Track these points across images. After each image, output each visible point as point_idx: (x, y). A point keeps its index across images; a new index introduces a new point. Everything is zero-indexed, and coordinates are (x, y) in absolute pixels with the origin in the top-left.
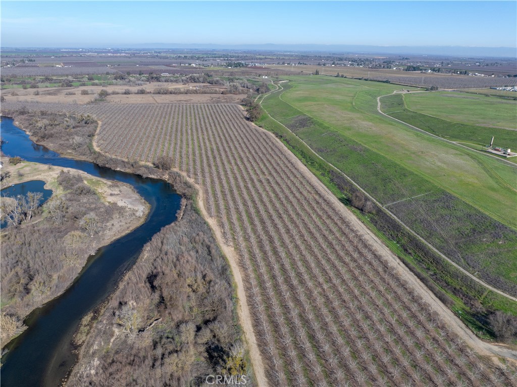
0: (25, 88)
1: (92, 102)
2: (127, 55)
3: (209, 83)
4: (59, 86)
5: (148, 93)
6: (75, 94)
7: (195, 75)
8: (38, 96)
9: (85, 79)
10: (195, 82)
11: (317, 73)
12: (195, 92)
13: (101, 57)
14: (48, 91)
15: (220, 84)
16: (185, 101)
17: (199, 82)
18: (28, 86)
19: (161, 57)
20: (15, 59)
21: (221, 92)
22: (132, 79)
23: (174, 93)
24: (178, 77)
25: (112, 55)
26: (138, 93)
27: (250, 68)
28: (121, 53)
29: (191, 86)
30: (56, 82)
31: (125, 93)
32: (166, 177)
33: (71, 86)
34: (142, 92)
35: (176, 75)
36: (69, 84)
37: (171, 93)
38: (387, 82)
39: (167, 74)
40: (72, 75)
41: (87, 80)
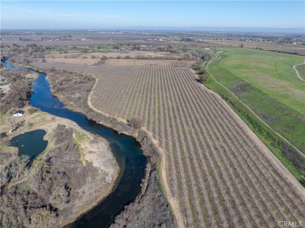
0: (61, 53)
1: (96, 64)
2: (123, 33)
3: (170, 52)
4: (80, 52)
5: (132, 58)
6: (87, 58)
7: (161, 46)
8: (66, 59)
9: (96, 48)
10: (161, 51)
11: (242, 46)
12: (161, 58)
13: (108, 34)
14: (73, 55)
15: (177, 53)
16: (154, 65)
17: (164, 51)
18: (63, 52)
19: (142, 35)
20: (62, 36)
21: (178, 59)
22: (123, 49)
23: (148, 59)
24: (151, 48)
25: (114, 33)
26: (125, 58)
27: (196, 42)
28: (119, 32)
29: (159, 54)
30: (79, 49)
31: (117, 58)
32: (136, 135)
33: (87, 52)
34: (128, 58)
35: (150, 46)
36: (85, 51)
37: (146, 59)
38: (295, 54)
39: (144, 46)
40: (88, 46)
41: (97, 48)
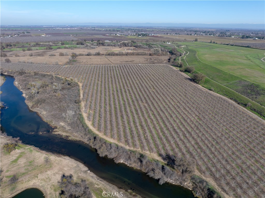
0: (24, 51)
1: (68, 63)
3: (135, 46)
4: (44, 49)
6: (55, 55)
7: (125, 42)
10: (126, 46)
15: (142, 47)
17: (129, 46)
20: (20, 32)
22: (88, 44)
24: (115, 43)
25: (70, 29)
26: (96, 55)
28: (74, 28)
29: (125, 50)
30: (43, 46)
31: (88, 55)
33: (52, 49)
34: (98, 54)
35: (114, 42)
36: (50, 48)
38: (248, 47)
39: (108, 41)
40: (51, 42)
41: (61, 45)
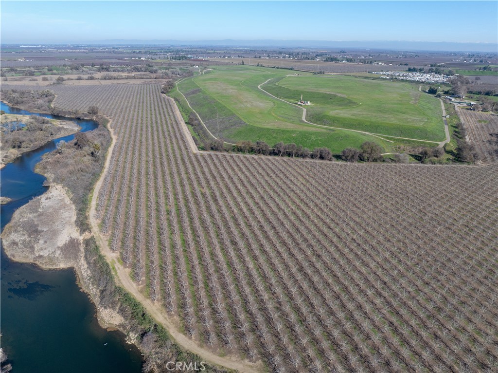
2: (85, 51)
3: (150, 72)
4: (23, 75)
5: (97, 79)
6: (37, 80)
7: (139, 66)
9: (45, 70)
10: (138, 71)
11: (243, 64)
13: (59, 52)
14: (14, 78)
16: (123, 83)
17: (142, 71)
22: (84, 69)
23: (117, 79)
24: (124, 68)
25: (71, 50)
26: (88, 79)
28: (80, 49)
29: (134, 75)
30: (20, 72)
31: (78, 79)
33: (33, 75)
34: (92, 78)
35: (123, 66)
37: (115, 79)
39: (115, 66)
40: (34, 67)
41: (47, 71)
